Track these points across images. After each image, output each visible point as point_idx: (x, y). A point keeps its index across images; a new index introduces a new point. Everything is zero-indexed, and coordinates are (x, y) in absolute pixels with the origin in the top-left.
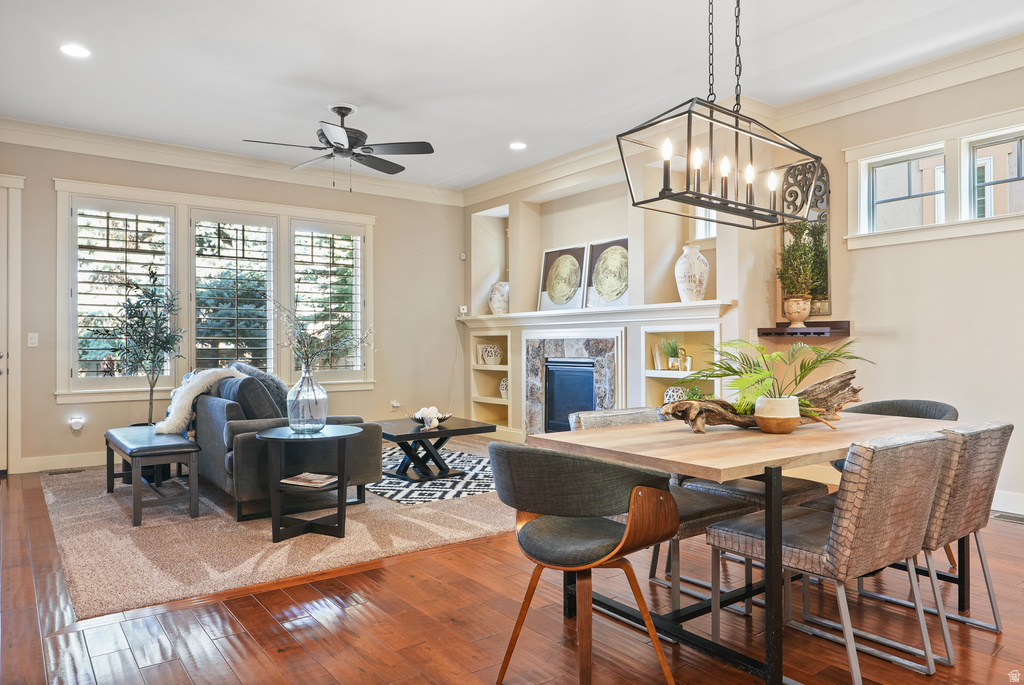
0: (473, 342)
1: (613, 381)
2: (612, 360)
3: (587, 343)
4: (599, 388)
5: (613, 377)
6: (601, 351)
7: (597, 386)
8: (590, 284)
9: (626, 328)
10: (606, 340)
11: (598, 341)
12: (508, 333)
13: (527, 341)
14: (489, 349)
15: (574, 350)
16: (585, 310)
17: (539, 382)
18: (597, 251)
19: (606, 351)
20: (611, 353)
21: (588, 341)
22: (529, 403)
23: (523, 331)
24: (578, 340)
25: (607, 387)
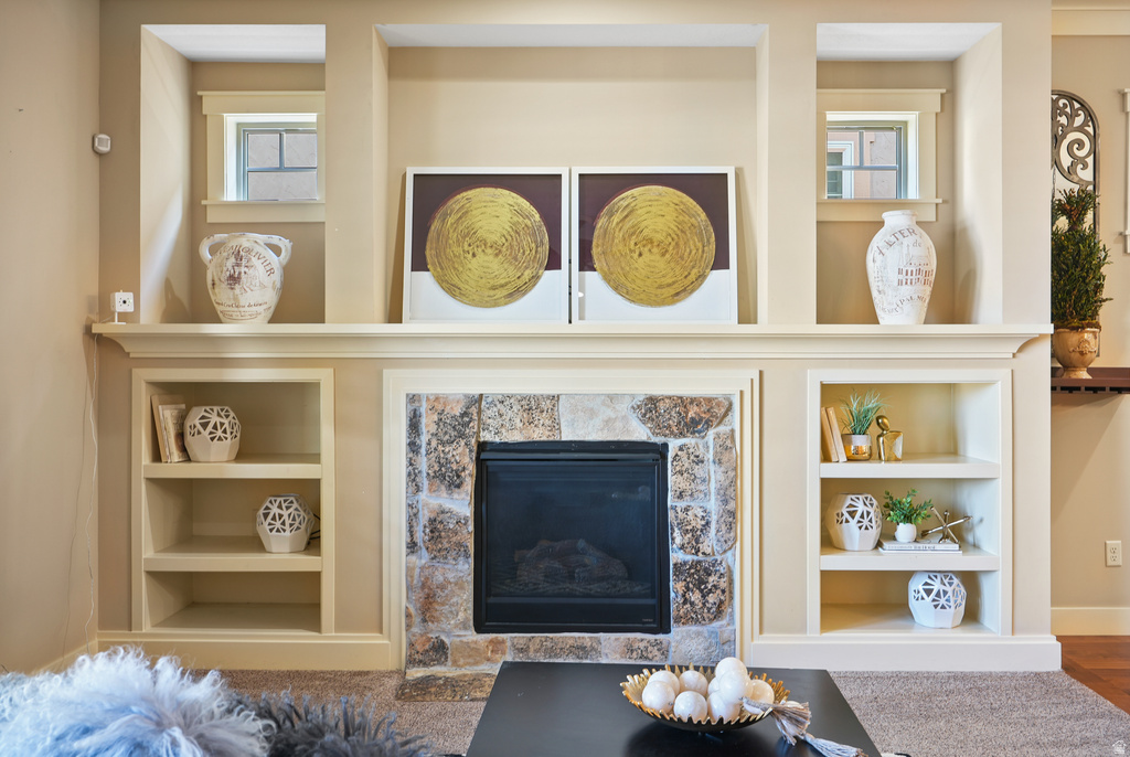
0: (142, 398)
1: (729, 494)
2: (726, 445)
3: (650, 407)
4: (687, 510)
5: (733, 483)
6: (695, 422)
7: (681, 504)
8: (586, 263)
9: (761, 373)
10: (709, 400)
11: (682, 402)
12: (324, 377)
13: (412, 399)
14: (214, 419)
15: (598, 421)
16: (578, 327)
17: (461, 505)
18: (600, 191)
19: (708, 424)
20: (722, 429)
21: (653, 401)
22: (424, 558)
23: (389, 375)
24: (612, 398)
25: (713, 505)
